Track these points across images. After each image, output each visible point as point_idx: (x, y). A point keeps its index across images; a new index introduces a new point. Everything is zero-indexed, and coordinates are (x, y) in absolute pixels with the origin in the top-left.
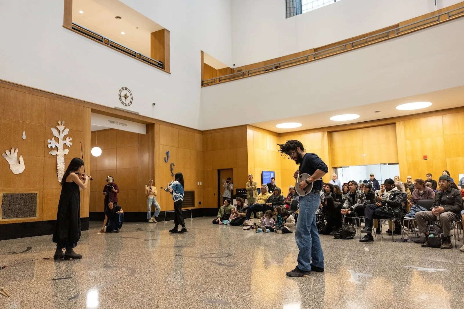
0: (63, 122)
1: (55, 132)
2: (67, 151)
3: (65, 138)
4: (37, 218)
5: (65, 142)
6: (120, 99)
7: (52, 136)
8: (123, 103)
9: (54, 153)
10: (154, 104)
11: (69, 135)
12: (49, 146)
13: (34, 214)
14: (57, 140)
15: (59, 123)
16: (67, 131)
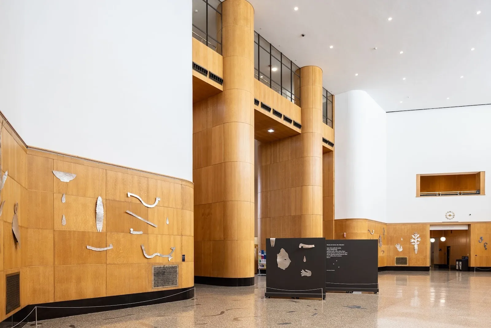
0: (417, 232)
1: (413, 236)
2: (418, 243)
3: (417, 238)
4: (407, 265)
5: (418, 239)
6: (446, 217)
7: (412, 238)
8: (448, 219)
9: (413, 244)
10: (470, 215)
11: (419, 237)
12: (411, 242)
13: (406, 264)
14: (414, 239)
15: (415, 233)
16: (418, 236)
